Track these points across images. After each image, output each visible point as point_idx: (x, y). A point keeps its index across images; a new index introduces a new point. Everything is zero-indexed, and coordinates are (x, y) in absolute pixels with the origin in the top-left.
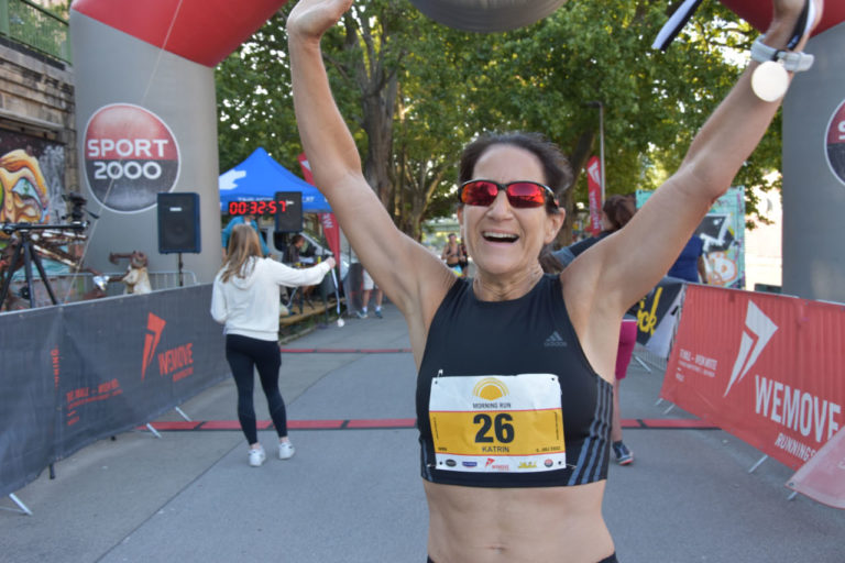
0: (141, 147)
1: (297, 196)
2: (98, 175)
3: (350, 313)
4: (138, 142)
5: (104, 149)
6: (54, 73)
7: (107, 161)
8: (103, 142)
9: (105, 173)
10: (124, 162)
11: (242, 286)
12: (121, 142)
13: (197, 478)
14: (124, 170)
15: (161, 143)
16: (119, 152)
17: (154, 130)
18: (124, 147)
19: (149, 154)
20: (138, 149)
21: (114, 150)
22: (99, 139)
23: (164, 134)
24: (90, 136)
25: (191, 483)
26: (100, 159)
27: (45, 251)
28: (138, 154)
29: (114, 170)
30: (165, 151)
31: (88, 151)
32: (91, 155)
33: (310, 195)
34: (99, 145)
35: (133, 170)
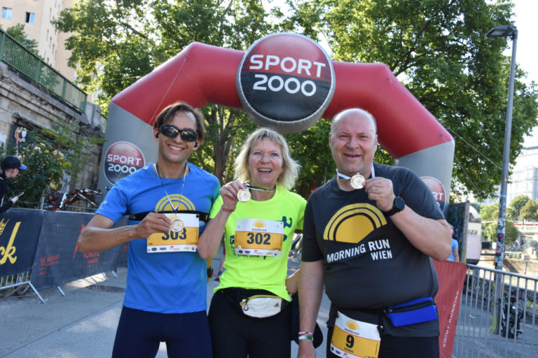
0: (130, 160)
2: (110, 169)
4: (129, 158)
5: (115, 159)
6: (77, 116)
7: (115, 164)
8: (115, 156)
9: (113, 169)
10: (122, 165)
12: (123, 157)
14: (121, 169)
15: (138, 160)
16: (121, 161)
17: (137, 154)
18: (123, 160)
19: (132, 163)
20: (129, 161)
21: (119, 160)
22: (114, 154)
23: (140, 156)
24: (109, 152)
26: (112, 163)
27: (84, 197)
28: (128, 163)
29: (117, 168)
30: (139, 164)
31: (107, 158)
32: (109, 160)
34: (113, 157)
35: (125, 169)
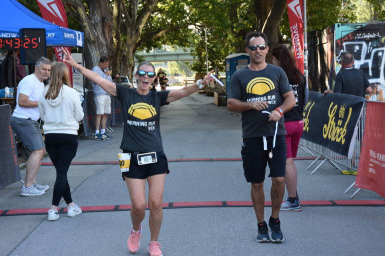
1: (42, 32)
3: (86, 135)
11: (54, 105)
13: (24, 240)
25: (21, 242)
33: (51, 31)
